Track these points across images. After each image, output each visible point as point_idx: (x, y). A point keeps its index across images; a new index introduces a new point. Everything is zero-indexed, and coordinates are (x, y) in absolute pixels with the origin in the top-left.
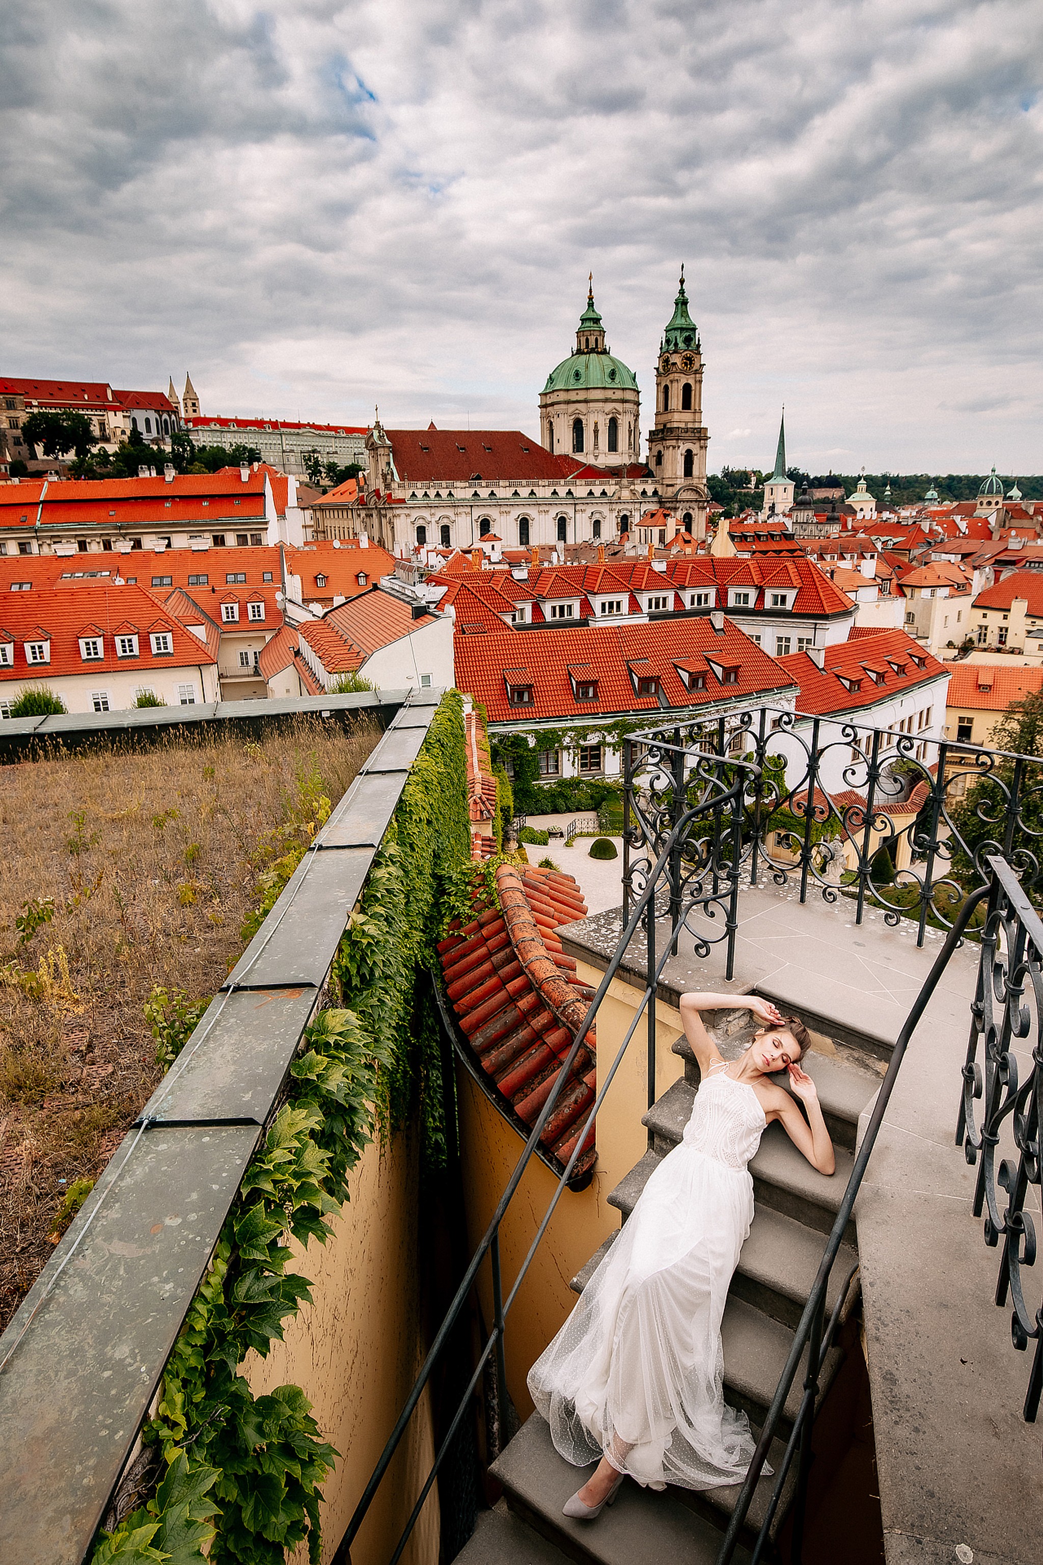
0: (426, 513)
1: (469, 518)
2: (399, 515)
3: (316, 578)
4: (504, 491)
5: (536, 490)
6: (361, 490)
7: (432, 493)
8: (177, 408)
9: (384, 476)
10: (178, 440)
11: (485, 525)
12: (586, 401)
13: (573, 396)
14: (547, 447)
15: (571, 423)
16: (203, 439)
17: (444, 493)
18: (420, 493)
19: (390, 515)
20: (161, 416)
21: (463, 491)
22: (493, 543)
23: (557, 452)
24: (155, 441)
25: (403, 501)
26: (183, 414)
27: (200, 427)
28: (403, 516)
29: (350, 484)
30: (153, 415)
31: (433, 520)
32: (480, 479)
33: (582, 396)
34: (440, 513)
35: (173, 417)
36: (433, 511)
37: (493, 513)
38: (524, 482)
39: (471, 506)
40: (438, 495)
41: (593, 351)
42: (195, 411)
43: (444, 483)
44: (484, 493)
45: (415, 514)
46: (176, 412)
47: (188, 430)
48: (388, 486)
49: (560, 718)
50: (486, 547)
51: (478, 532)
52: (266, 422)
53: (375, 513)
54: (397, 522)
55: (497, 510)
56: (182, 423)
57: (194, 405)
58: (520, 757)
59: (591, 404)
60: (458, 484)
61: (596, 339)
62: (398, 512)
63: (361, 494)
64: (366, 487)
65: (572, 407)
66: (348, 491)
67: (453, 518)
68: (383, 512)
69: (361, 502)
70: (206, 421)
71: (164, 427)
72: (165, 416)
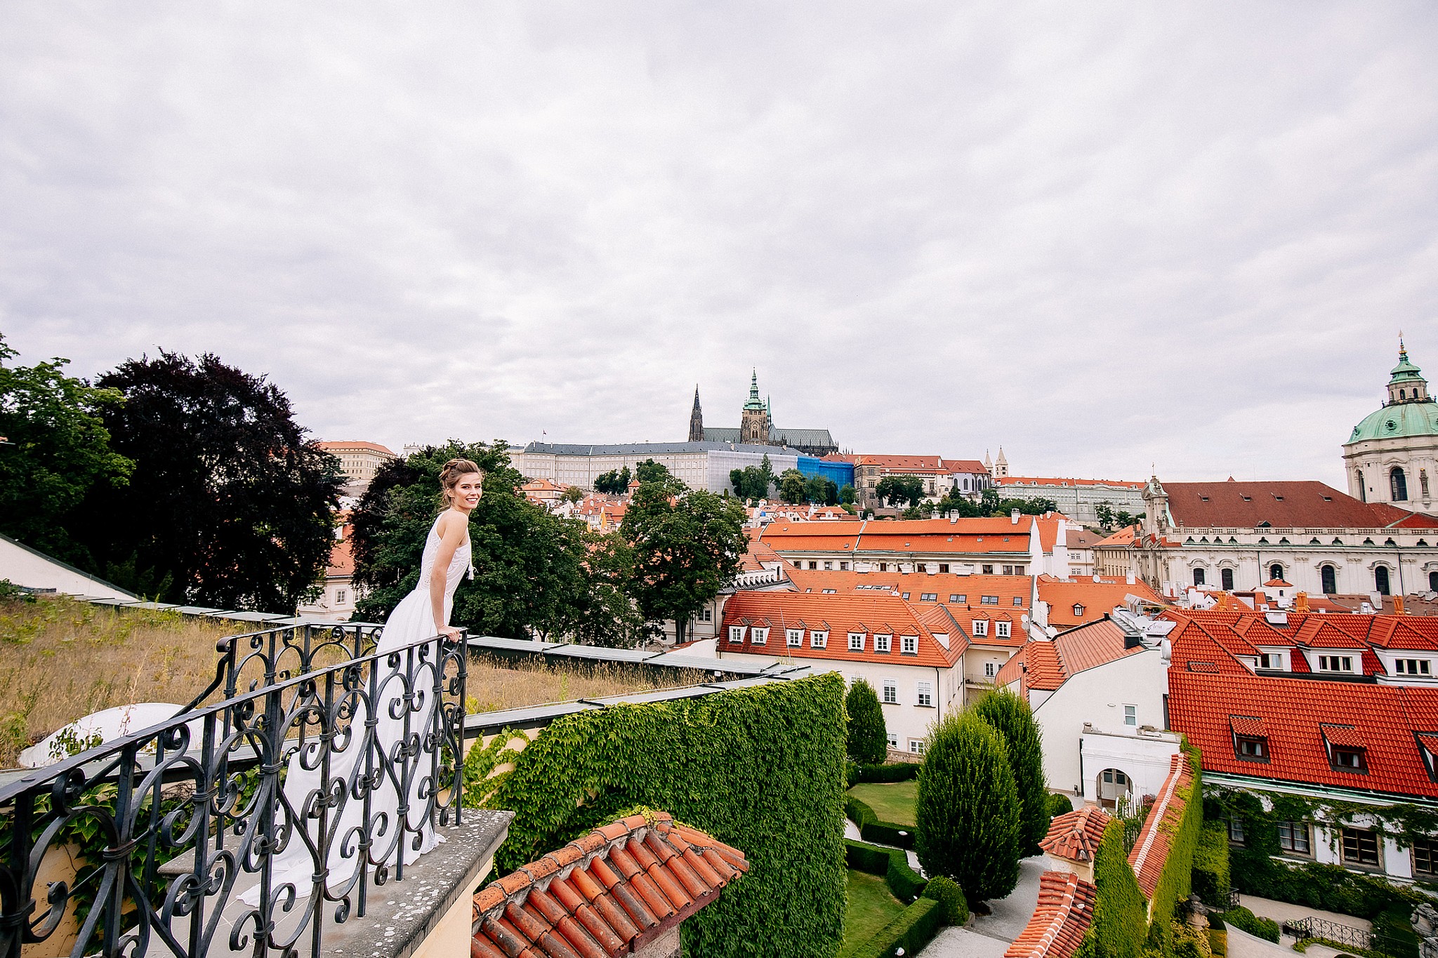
0: (1205, 557)
1: (1256, 563)
2: (1174, 558)
3: (1074, 607)
4: (1298, 537)
5: (1341, 538)
6: (1138, 534)
7: (1211, 538)
8: (990, 471)
9: (1160, 523)
10: (987, 495)
11: (1276, 571)
12: (1405, 450)
13: (1387, 445)
14: (1357, 496)
15: (1387, 471)
16: (1006, 493)
17: (1225, 539)
18: (1197, 539)
19: (1164, 556)
20: (976, 478)
21: (1247, 537)
22: (1281, 588)
23: (1371, 499)
24: (970, 495)
25: (1179, 545)
26: (994, 475)
27: (1006, 485)
28: (1178, 559)
29: (1129, 529)
30: (970, 477)
31: (1213, 563)
32: (1269, 526)
33: (1400, 444)
34: (1220, 557)
35: (986, 478)
36: (1212, 555)
37: (1286, 560)
38: (1325, 530)
39: (1259, 552)
40: (1218, 540)
41: (1411, 401)
42: (1004, 473)
43: (1225, 530)
44: (1274, 539)
45: (1192, 557)
46: (989, 474)
47: (997, 487)
48: (1162, 531)
49: (1313, 785)
50: (1273, 592)
51: (1267, 577)
52: (1064, 480)
53: (1150, 555)
54: (1171, 563)
55: (1292, 555)
56: (993, 482)
57: (1004, 468)
58: (1251, 820)
59: (1413, 452)
60: (1242, 530)
61: (1415, 391)
62: (1172, 554)
63: (1137, 538)
64: (1142, 532)
65: (1386, 457)
66: (1124, 535)
67: (1236, 562)
68: (1158, 554)
69: (1138, 546)
70: (1012, 480)
71: (977, 485)
72: (980, 477)
